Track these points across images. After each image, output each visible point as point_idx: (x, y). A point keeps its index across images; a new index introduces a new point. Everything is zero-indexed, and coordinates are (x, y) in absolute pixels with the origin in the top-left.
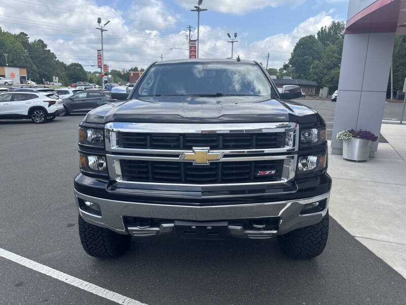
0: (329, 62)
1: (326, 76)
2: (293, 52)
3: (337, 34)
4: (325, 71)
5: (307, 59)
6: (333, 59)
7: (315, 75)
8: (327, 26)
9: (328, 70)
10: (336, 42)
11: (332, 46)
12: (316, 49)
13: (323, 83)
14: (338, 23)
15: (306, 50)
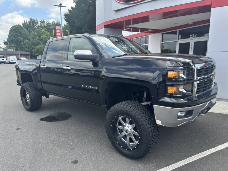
0: (34, 41)
1: (34, 49)
2: (9, 34)
3: (34, 26)
4: (33, 46)
5: (20, 39)
6: (36, 39)
7: (27, 49)
8: (27, 20)
9: (34, 46)
10: (35, 30)
11: (34, 32)
12: (24, 33)
13: (33, 53)
14: (34, 20)
15: (18, 33)
